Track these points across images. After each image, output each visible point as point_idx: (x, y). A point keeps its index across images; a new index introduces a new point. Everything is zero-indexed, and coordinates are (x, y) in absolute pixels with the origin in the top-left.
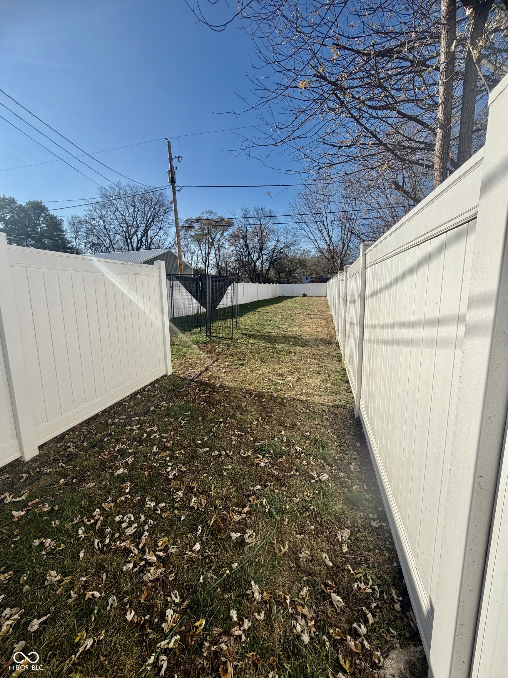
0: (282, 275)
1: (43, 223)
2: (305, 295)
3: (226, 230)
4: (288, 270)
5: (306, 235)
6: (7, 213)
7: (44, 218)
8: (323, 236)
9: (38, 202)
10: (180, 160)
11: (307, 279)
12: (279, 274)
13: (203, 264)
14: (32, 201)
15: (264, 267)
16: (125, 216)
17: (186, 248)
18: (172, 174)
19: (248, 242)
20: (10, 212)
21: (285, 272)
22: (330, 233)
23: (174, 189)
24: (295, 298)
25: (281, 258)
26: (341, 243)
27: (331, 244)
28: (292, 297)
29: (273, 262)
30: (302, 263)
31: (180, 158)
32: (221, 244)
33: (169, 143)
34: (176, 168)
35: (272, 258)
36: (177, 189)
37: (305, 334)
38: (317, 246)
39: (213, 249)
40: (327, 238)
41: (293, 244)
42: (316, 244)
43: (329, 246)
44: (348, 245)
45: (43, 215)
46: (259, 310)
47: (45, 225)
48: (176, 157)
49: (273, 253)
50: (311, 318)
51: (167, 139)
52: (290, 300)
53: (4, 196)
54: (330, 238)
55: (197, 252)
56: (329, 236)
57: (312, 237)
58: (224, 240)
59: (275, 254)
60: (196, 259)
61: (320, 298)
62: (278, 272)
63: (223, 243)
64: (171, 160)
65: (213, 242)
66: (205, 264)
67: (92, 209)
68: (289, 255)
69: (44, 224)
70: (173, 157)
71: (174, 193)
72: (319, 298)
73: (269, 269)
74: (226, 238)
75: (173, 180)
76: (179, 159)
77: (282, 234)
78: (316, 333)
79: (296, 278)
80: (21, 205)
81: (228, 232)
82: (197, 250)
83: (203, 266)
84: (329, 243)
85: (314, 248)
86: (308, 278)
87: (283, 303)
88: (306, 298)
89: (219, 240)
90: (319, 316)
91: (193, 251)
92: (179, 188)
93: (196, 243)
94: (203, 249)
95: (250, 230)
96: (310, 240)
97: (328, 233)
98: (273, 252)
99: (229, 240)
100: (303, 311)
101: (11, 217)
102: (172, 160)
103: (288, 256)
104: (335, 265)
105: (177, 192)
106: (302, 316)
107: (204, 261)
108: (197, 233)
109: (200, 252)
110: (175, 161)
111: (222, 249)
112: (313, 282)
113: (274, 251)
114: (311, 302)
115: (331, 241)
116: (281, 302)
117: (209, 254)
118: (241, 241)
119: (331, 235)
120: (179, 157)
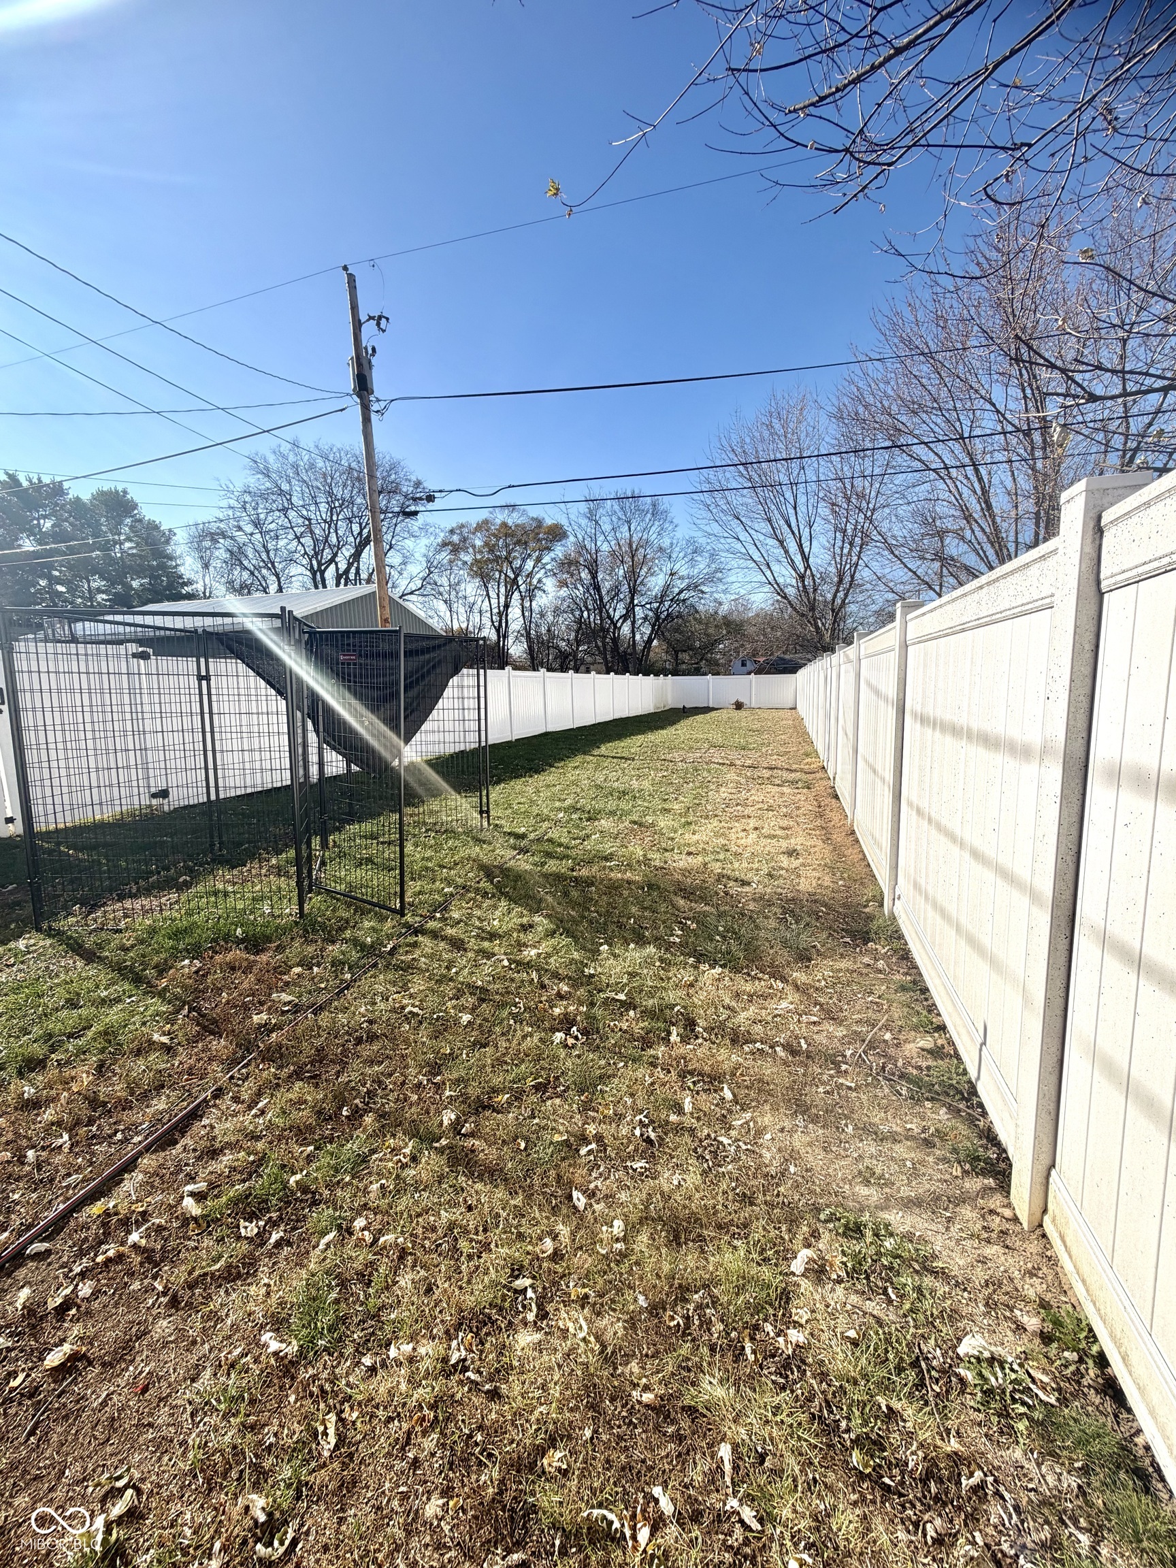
0: (685, 656)
1: (129, 539)
2: (739, 706)
3: (549, 549)
4: (697, 644)
5: (743, 550)
6: (45, 517)
7: (131, 527)
8: (786, 552)
9: (117, 492)
10: (383, 325)
11: (744, 664)
12: (677, 653)
13: (493, 631)
14: (105, 489)
15: (638, 637)
16: (309, 520)
17: (453, 593)
18: (360, 365)
19: (600, 576)
20: (54, 513)
21: (691, 648)
22: (806, 545)
23: (366, 408)
24: (713, 714)
25: (680, 616)
26: (834, 570)
27: (808, 572)
28: (707, 710)
29: (659, 624)
30: (733, 626)
31: (383, 321)
32: (535, 581)
33: (352, 279)
34: (374, 350)
35: (657, 612)
36: (375, 407)
37: (739, 868)
38: (771, 579)
39: (516, 595)
40: (798, 559)
41: (710, 579)
42: (768, 573)
43: (802, 577)
44: (852, 577)
45: (128, 521)
46: (603, 749)
47: (133, 545)
48: (371, 318)
49: (661, 602)
50: (760, 780)
51: (345, 268)
52: (700, 718)
53: (39, 479)
54: (805, 559)
55: (479, 603)
56: (802, 553)
57: (756, 556)
58: (543, 571)
59: (667, 604)
60: (478, 619)
61: (781, 713)
62: (675, 649)
63: (540, 581)
64: (358, 325)
65: (516, 578)
66: (498, 631)
67: (236, 504)
68: (701, 608)
69: (131, 541)
70: (363, 318)
71: (367, 420)
72: (775, 713)
73: (650, 641)
74: (549, 567)
75: (363, 385)
76: (378, 324)
77: (681, 555)
78: (785, 861)
79: (718, 665)
80: (78, 499)
81: (552, 555)
82: (480, 599)
83: (493, 636)
84: (802, 570)
85: (762, 584)
86: (748, 663)
87: (677, 726)
88: (742, 713)
89: (530, 575)
90: (785, 775)
91: (471, 600)
92: (383, 404)
93: (477, 581)
94: (493, 594)
95: (605, 547)
96: (753, 565)
97: (800, 546)
98: (661, 599)
99: (555, 574)
100: (733, 755)
101: (53, 526)
102: (360, 324)
103: (697, 612)
104: (817, 628)
105: (374, 417)
106: (731, 776)
107: (496, 624)
108: (479, 557)
109: (486, 603)
110: (369, 329)
111: (538, 593)
112: (759, 672)
113: (662, 596)
114: (757, 726)
115: (808, 567)
116: (673, 723)
117: (507, 606)
118: (585, 575)
119: (806, 550)
120: (380, 317)
